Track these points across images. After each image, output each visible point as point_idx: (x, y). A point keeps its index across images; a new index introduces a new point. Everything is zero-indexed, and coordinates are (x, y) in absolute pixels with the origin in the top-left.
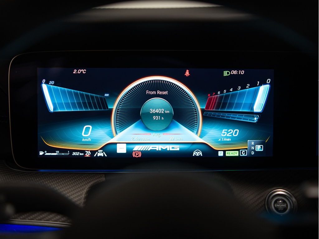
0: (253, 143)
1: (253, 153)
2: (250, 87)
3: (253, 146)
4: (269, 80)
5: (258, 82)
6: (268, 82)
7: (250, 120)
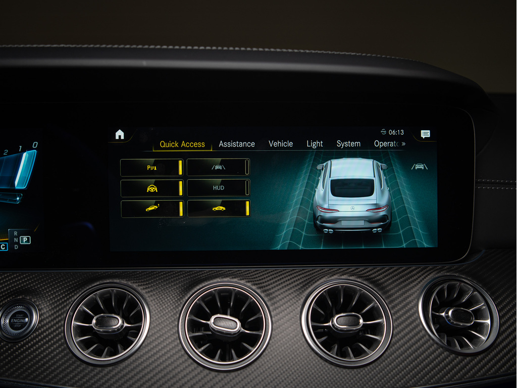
0: (16, 233)
1: (16, 247)
2: (8, 154)
3: (16, 237)
4: (36, 144)
5: (21, 147)
6: (35, 146)
7: (10, 200)
